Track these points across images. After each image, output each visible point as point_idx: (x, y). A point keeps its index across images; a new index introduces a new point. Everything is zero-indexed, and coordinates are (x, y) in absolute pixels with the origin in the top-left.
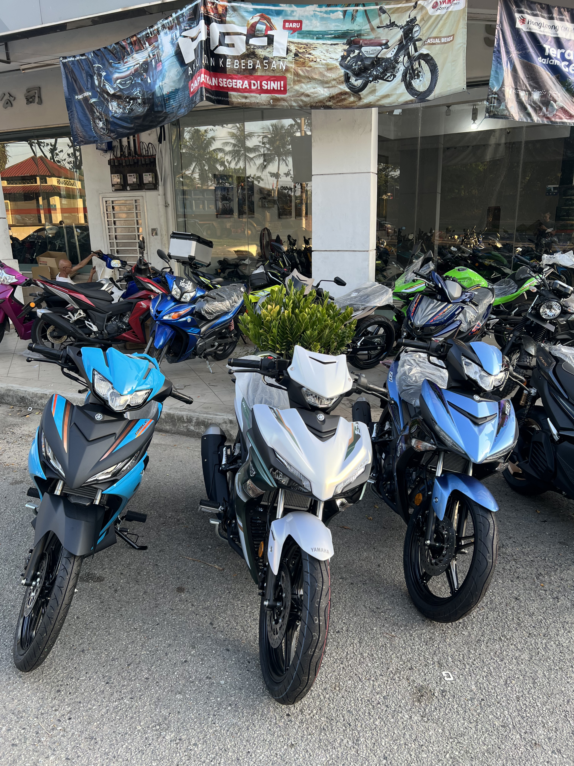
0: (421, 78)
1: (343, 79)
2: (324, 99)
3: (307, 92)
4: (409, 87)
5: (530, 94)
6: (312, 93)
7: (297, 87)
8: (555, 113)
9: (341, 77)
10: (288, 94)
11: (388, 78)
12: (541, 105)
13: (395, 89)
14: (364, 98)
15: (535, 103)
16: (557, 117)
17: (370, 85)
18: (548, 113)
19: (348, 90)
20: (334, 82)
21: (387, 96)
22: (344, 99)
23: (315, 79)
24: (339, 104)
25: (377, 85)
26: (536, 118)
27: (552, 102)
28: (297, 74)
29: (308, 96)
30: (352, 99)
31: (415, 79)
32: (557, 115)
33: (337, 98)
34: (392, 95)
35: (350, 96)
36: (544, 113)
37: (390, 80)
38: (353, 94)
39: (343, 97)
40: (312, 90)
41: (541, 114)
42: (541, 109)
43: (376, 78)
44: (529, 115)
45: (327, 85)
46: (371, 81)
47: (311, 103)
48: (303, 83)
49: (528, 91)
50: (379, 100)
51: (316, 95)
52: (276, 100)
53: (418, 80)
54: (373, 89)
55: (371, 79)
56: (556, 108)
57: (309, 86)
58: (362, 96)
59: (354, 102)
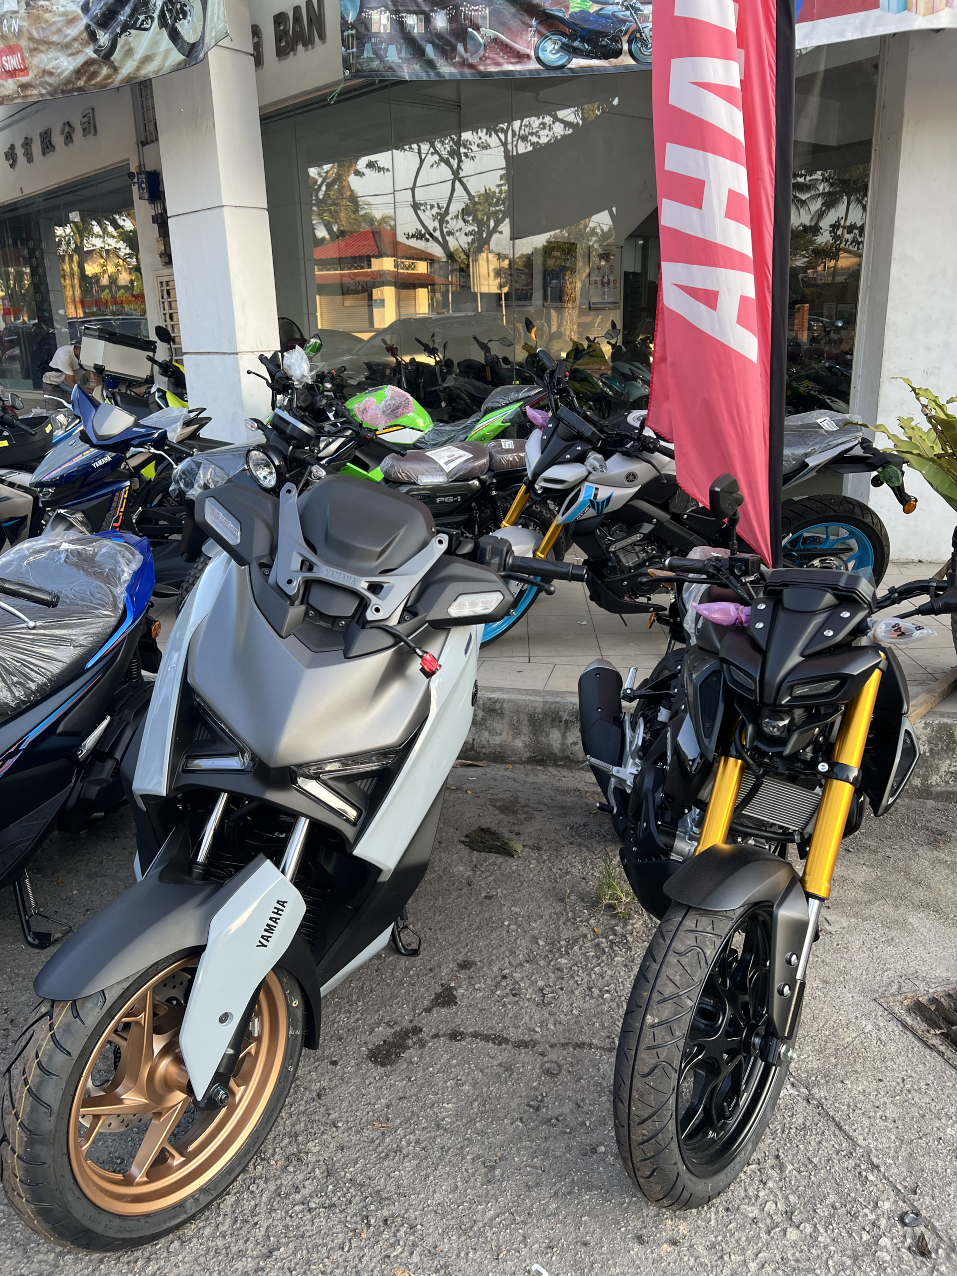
0: (189, 18)
1: (85, 36)
2: (71, 77)
3: (49, 67)
4: (175, 35)
5: (428, 20)
6: (53, 68)
7: (35, 61)
8: (481, 52)
9: (82, 33)
10: (31, 75)
11: (142, 24)
12: (453, 40)
13: (155, 43)
14: (121, 68)
15: (439, 36)
16: (488, 61)
17: (121, 41)
18: (468, 54)
19: (95, 56)
20: (76, 45)
21: (147, 59)
22: (95, 74)
23: (52, 43)
24: (93, 82)
25: (131, 39)
26: (446, 69)
27: (470, 30)
28: (31, 39)
29: (51, 74)
30: (105, 71)
31: (180, 20)
32: (486, 58)
33: (86, 71)
34: (155, 55)
35: (101, 67)
36: (461, 57)
37: (148, 26)
38: (104, 63)
39: (92, 69)
40: (54, 63)
41: (457, 59)
42: (454, 49)
43: (125, 28)
44: (431, 64)
45: (70, 51)
46: (120, 34)
47: (59, 86)
48: (42, 51)
49: (423, 12)
50: (138, 68)
51: (59, 71)
52: (24, 86)
53: (186, 22)
54: (127, 47)
55: (118, 30)
56: (481, 40)
57: (50, 56)
58: (116, 64)
59: (108, 77)
